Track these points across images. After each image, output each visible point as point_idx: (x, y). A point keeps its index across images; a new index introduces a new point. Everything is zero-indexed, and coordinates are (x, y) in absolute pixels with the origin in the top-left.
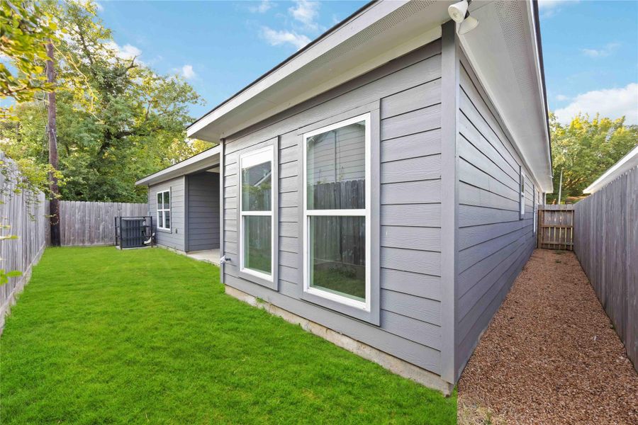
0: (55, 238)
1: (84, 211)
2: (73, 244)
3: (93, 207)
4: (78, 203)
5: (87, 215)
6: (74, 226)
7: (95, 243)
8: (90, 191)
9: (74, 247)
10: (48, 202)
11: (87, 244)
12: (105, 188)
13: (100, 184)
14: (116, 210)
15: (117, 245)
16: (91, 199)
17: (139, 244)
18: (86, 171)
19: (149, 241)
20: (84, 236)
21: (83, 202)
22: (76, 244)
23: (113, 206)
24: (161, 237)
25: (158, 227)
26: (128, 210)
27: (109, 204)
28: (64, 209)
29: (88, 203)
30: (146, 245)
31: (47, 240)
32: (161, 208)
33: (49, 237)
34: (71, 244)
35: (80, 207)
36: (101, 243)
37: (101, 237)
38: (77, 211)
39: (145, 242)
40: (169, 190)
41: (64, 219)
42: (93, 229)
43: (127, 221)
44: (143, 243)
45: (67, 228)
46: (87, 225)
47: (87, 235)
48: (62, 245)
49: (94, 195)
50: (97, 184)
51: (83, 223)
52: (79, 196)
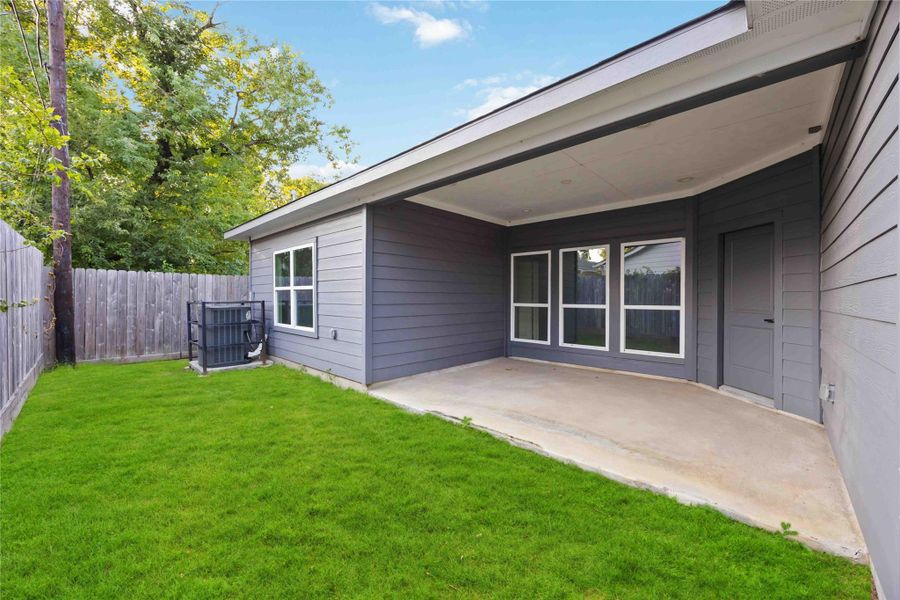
0: (63, 346)
1: (124, 291)
2: (101, 356)
3: (142, 280)
4: (112, 273)
5: (130, 298)
6: (105, 322)
7: (146, 355)
8: (133, 252)
9: (103, 362)
10: (50, 269)
11: (129, 356)
12: (162, 247)
13: (153, 240)
14: (186, 289)
15: (191, 358)
16: (135, 267)
17: (239, 357)
18: (128, 209)
19: (258, 352)
20: (123, 339)
21: (121, 272)
22: (108, 357)
23: (180, 279)
24: (281, 343)
25: (276, 323)
26: (209, 288)
27: (171, 275)
28: (82, 285)
29: (132, 273)
30: (252, 360)
31: (46, 350)
32: (287, 284)
33: (52, 344)
34: (97, 359)
35: (116, 280)
36: (157, 354)
37: (157, 341)
38: (109, 289)
39: (251, 355)
40: (311, 245)
41: (83, 306)
42: (141, 326)
43: (215, 311)
44: (246, 357)
45: (88, 324)
46: (130, 317)
47: (130, 338)
48: (78, 360)
49: (140, 260)
50: (146, 240)
51: (122, 313)
52: (113, 260)
